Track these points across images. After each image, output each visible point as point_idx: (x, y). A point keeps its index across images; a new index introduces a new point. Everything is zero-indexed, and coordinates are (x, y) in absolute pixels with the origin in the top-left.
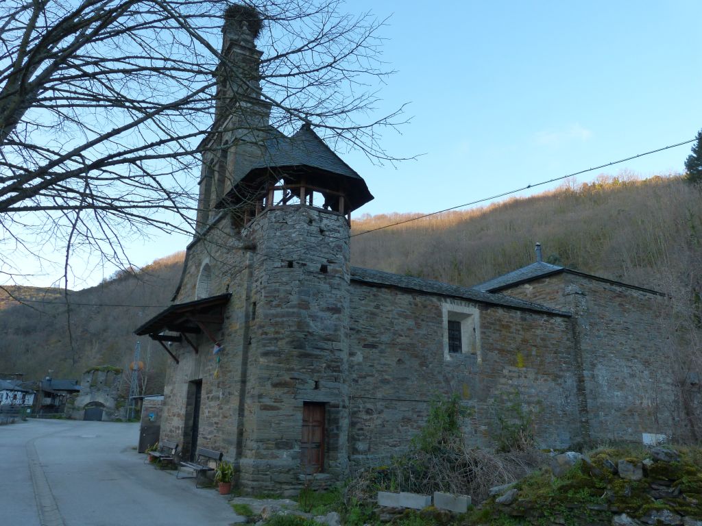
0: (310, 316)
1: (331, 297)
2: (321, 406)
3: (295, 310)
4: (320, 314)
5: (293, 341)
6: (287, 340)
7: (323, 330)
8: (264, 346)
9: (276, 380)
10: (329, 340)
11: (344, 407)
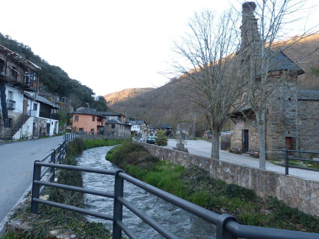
0: (286, 113)
1: (292, 107)
2: (290, 138)
3: (282, 112)
4: (289, 112)
5: (281, 121)
6: (279, 120)
7: (290, 117)
8: (273, 122)
9: (277, 131)
10: (292, 120)
11: (297, 138)
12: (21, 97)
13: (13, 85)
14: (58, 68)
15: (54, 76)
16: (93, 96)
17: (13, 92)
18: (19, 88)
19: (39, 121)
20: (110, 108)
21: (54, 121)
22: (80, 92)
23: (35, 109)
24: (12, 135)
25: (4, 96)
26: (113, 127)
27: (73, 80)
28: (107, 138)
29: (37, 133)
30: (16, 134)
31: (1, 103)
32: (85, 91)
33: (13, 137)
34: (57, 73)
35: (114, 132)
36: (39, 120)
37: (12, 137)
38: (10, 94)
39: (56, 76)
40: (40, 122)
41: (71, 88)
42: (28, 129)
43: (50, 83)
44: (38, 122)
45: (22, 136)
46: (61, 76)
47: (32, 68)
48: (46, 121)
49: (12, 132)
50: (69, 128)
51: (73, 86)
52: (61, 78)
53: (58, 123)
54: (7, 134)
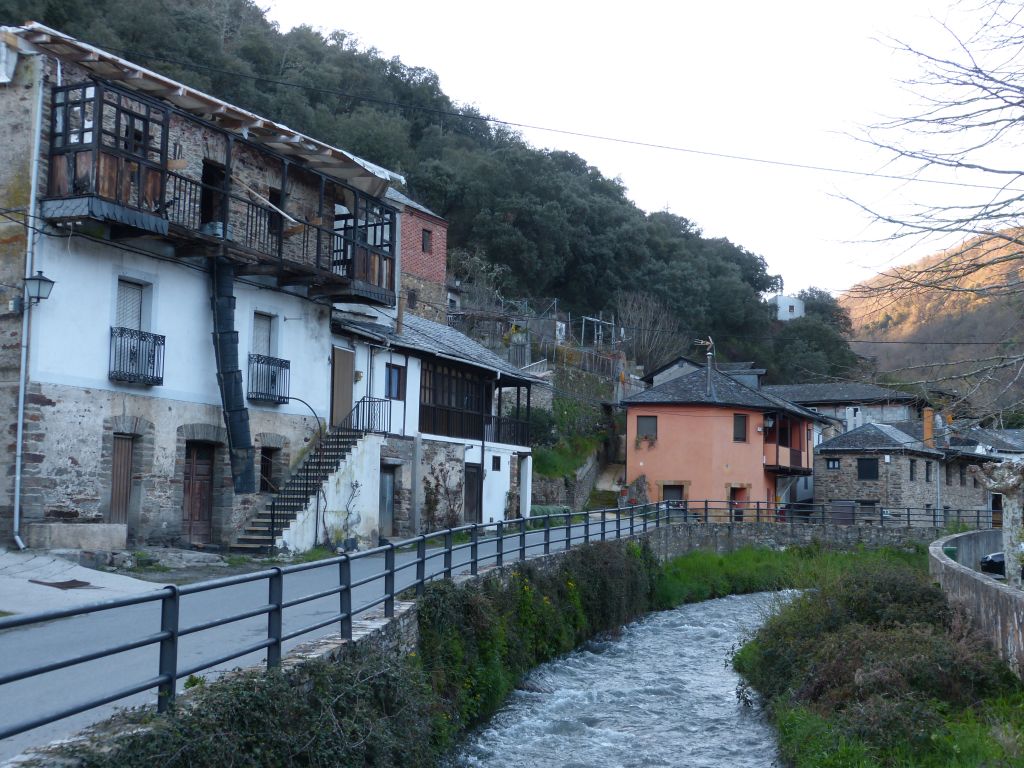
12: (317, 338)
13: (273, 281)
14: (569, 163)
15: (539, 208)
16: (767, 296)
17: (276, 316)
18: (303, 290)
19: (420, 454)
20: (874, 360)
21: (507, 451)
22: (685, 279)
23: (394, 394)
24: (275, 530)
25: (228, 337)
26: (868, 469)
27: (653, 216)
28: (815, 541)
29: (411, 518)
30: (292, 524)
31: (218, 375)
32: (717, 272)
33: (279, 543)
34: (559, 189)
35: (872, 503)
36: (421, 450)
37: (273, 541)
38: (264, 324)
39: (550, 208)
40: (428, 457)
41: (636, 260)
42: (352, 496)
43: (524, 247)
44: (413, 458)
45: (326, 533)
46: (581, 202)
47: (364, 185)
48: (458, 454)
49: (273, 516)
50: (607, 484)
51: (646, 251)
52: (578, 215)
53: (530, 459)
54: (253, 524)
